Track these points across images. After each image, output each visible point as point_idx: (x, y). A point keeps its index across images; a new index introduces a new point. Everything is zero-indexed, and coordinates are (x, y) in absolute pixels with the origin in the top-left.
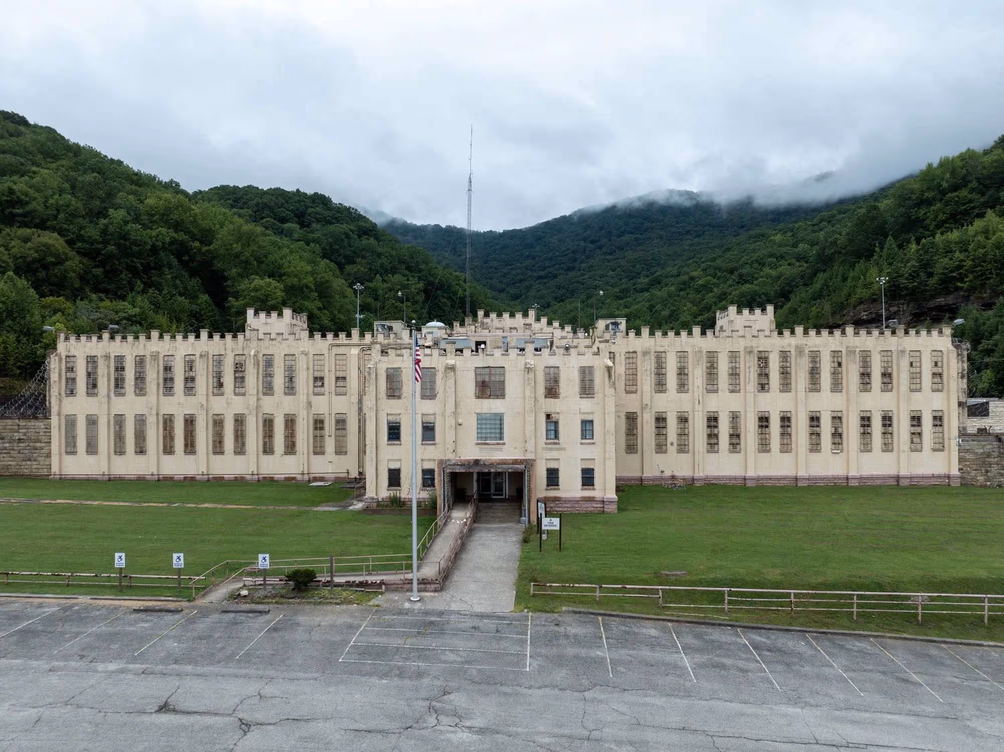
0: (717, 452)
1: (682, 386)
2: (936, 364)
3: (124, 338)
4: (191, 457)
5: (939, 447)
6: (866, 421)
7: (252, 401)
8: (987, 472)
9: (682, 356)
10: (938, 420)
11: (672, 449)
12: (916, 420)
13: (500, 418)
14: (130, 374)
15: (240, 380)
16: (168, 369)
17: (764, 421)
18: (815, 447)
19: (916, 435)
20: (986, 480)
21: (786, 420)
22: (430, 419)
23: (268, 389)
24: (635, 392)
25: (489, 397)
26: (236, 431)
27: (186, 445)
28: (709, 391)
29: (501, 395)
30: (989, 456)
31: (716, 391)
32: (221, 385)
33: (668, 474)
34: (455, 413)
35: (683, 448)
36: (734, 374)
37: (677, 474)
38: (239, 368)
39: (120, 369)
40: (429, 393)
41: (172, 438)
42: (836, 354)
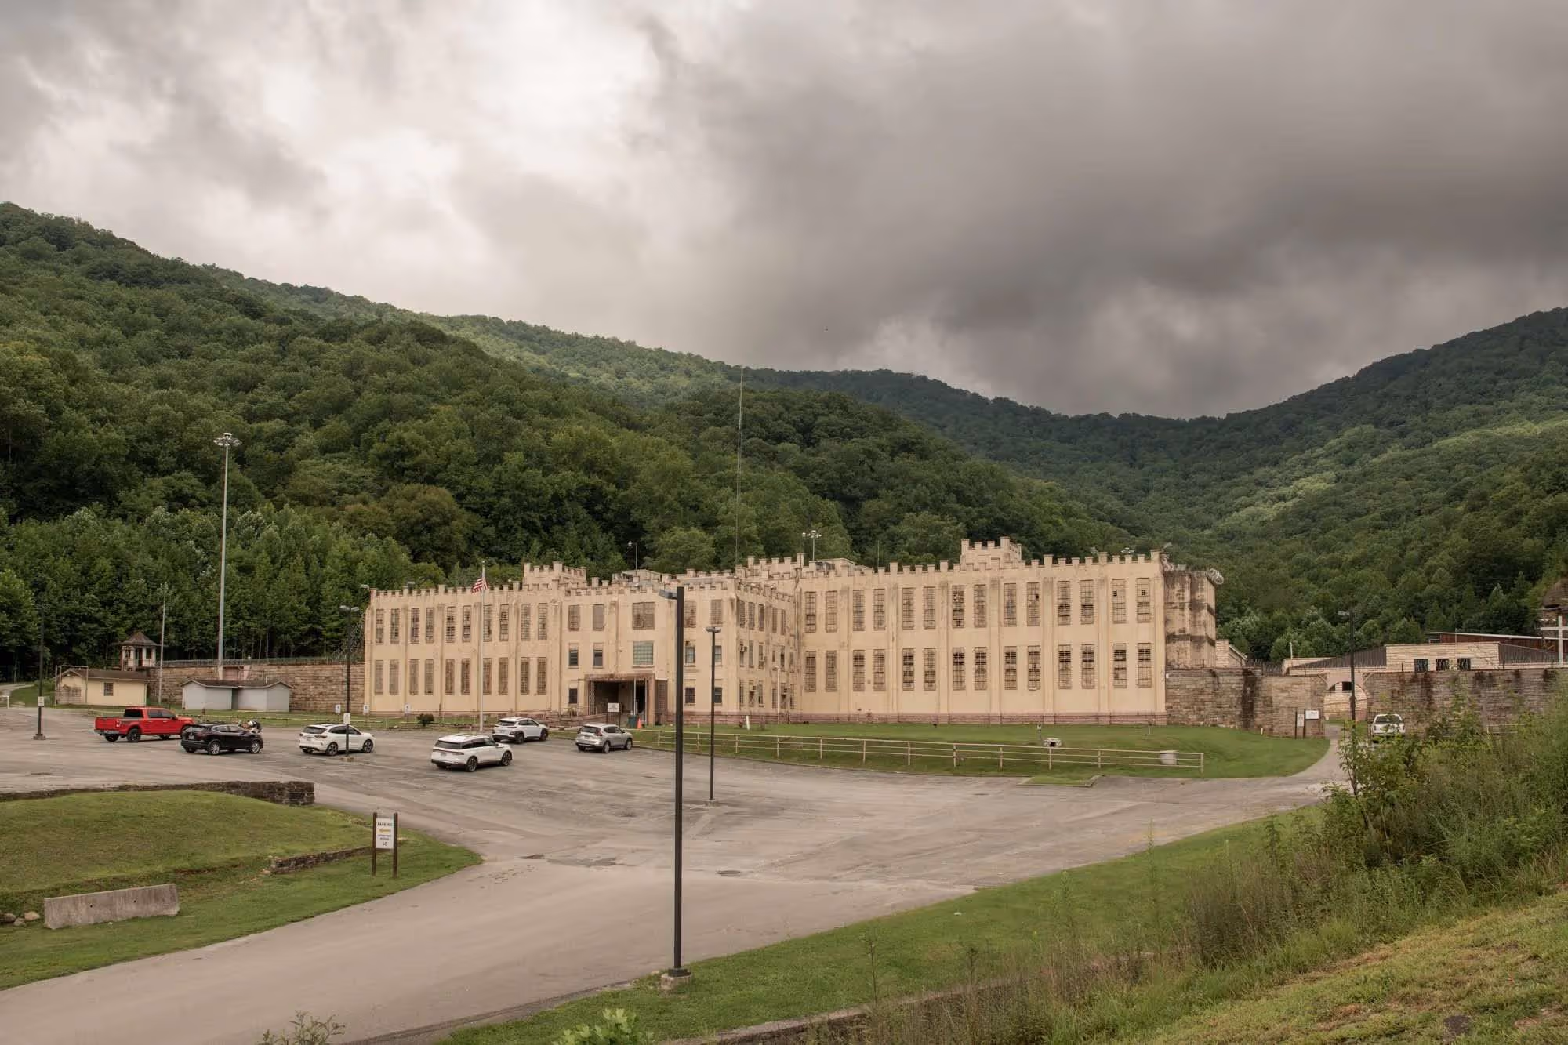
0: (913, 689)
1: (879, 624)
2: (1144, 593)
3: (419, 592)
4: (467, 697)
5: (1145, 683)
6: (1064, 656)
7: (513, 644)
8: (1200, 710)
9: (879, 593)
10: (1145, 654)
11: (869, 687)
12: (1120, 654)
13: (650, 645)
14: (422, 624)
15: (504, 627)
16: (451, 619)
17: (959, 658)
18: (1011, 684)
19: (1119, 672)
20: (1198, 720)
21: (981, 657)
22: (599, 647)
23: (526, 636)
24: (835, 631)
25: (642, 628)
26: (500, 673)
27: (463, 687)
28: (904, 628)
29: (652, 626)
30: (1202, 692)
31: (912, 628)
32: (490, 632)
33: (865, 712)
34: (617, 642)
35: (879, 686)
36: (930, 611)
37: (873, 712)
38: (503, 617)
39: (415, 620)
40: (598, 626)
41: (452, 680)
42: (1033, 586)
